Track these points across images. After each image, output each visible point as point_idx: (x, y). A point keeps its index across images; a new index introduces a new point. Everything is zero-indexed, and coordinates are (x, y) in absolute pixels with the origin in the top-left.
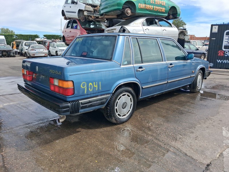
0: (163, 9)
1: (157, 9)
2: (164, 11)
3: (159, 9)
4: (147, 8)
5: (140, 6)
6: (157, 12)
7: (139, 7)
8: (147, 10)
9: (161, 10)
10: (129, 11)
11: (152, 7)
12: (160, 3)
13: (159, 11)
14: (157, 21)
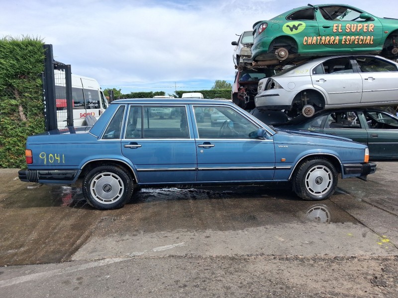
0: (368, 39)
1: (350, 41)
2: (372, 43)
3: (357, 40)
4: (323, 42)
5: (306, 41)
6: (353, 45)
7: (305, 43)
8: (325, 45)
9: (362, 40)
10: (283, 53)
11: (337, 38)
12: (359, 28)
13: (356, 43)
14: (353, 62)
